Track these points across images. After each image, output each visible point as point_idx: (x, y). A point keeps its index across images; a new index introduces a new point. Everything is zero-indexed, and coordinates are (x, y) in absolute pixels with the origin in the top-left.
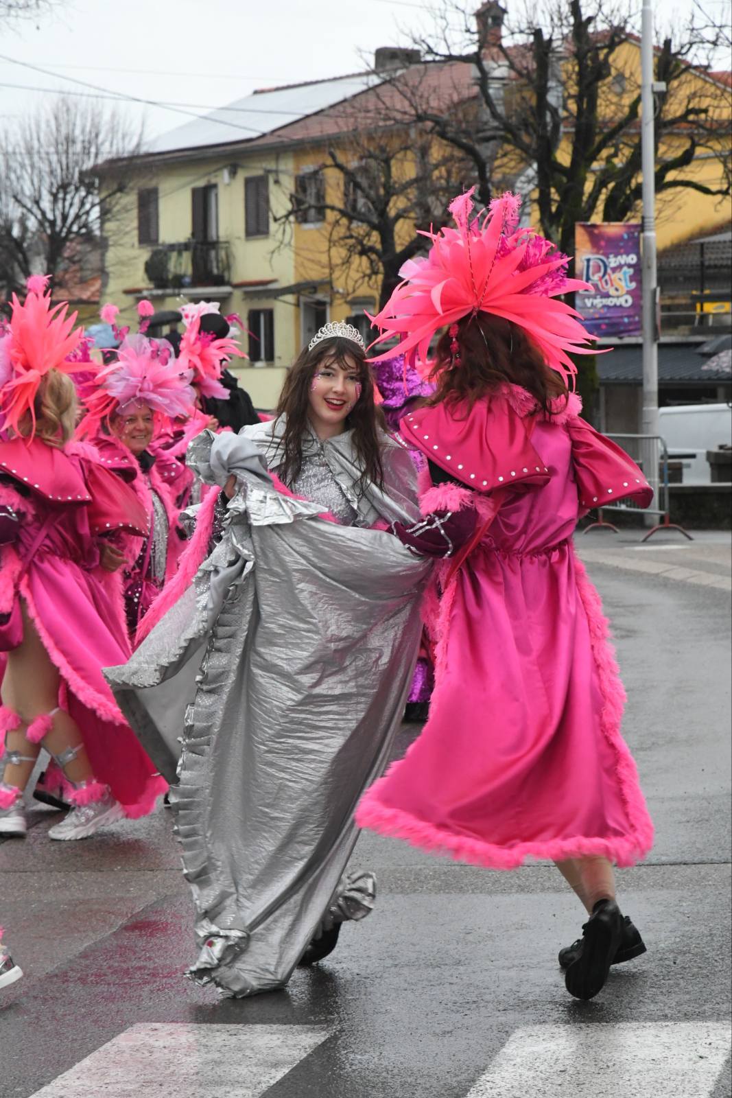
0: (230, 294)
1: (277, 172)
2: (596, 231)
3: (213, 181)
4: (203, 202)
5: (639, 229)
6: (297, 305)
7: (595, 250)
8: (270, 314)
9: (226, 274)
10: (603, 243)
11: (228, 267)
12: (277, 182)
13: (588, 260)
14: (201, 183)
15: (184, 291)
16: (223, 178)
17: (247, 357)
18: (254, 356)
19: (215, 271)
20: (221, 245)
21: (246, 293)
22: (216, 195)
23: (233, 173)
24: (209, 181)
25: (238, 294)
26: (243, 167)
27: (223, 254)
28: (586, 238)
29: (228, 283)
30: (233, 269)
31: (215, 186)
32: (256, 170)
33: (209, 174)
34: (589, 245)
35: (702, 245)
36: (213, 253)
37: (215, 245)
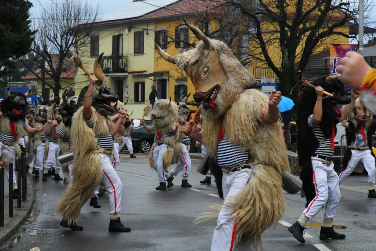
0: (127, 76)
1: (147, 30)
2: (339, 47)
3: (121, 33)
4: (117, 41)
5: (357, 47)
6: (155, 80)
7: (338, 55)
8: (143, 84)
9: (126, 68)
10: (341, 52)
11: (127, 66)
12: (147, 34)
13: (335, 59)
14: (117, 34)
15: (110, 74)
16: (125, 31)
17: (133, 100)
18: (136, 100)
19: (122, 67)
20: (123, 57)
21: (133, 76)
22: (122, 38)
23: (130, 30)
24: (120, 33)
25: (130, 76)
26: (133, 28)
27: (124, 61)
28: (334, 50)
29: (126, 72)
30: (129, 66)
31: (122, 35)
32: (139, 29)
33: (120, 30)
34: (335, 53)
35: (326, 59)
36: (121, 60)
37: (122, 57)
